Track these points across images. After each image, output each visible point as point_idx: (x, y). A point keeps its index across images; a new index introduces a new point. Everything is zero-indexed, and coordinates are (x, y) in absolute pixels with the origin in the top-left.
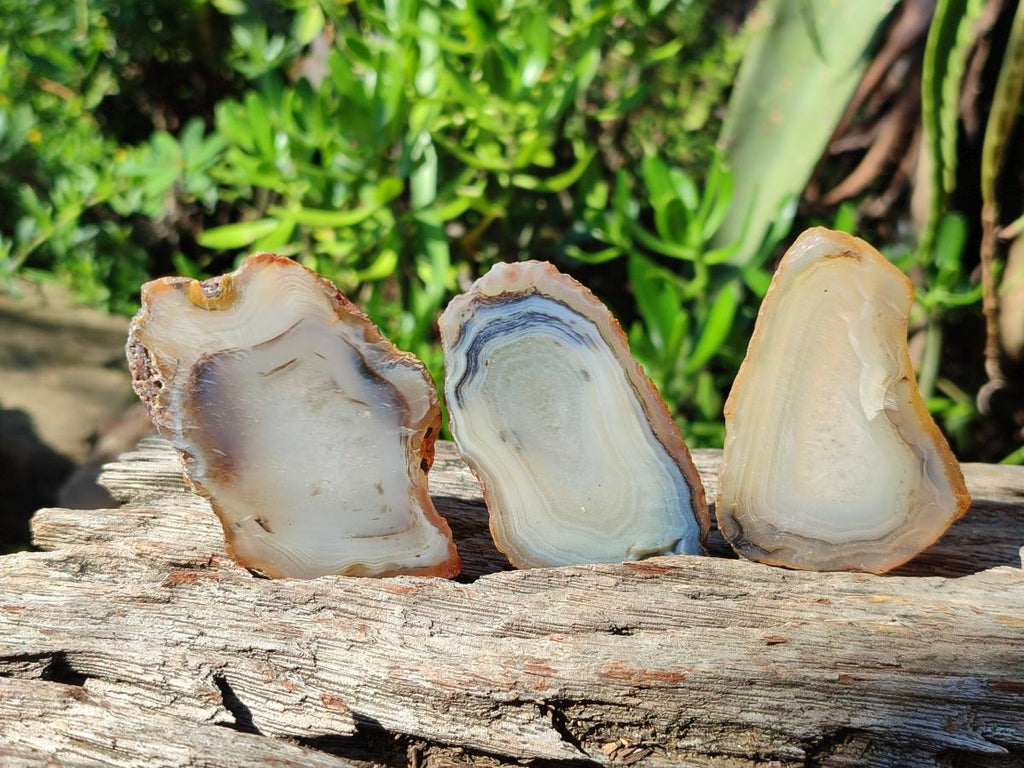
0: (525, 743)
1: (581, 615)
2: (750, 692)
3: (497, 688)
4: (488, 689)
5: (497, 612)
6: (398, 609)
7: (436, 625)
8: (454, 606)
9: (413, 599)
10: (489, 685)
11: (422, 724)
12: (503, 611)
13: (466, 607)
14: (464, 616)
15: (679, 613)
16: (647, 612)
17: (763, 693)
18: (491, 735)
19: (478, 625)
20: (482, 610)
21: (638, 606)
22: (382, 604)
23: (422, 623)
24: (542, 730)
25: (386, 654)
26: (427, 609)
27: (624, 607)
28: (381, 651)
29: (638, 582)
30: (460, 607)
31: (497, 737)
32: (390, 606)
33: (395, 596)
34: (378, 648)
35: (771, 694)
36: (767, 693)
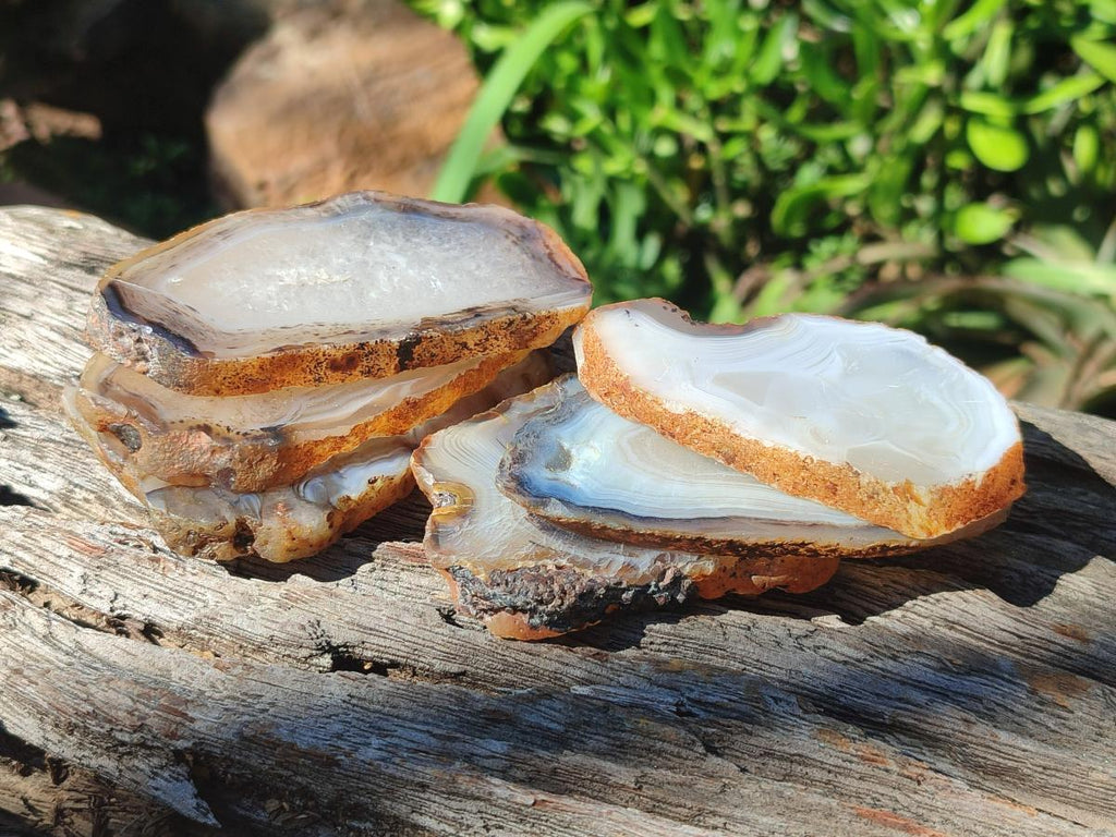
0: (157, 789)
1: (284, 625)
2: (422, 795)
3: (119, 727)
4: (108, 726)
5: (193, 597)
6: (79, 571)
7: (120, 599)
8: (145, 579)
9: (97, 563)
10: (110, 722)
11: (47, 739)
12: (200, 596)
13: (158, 584)
14: (154, 594)
15: (414, 639)
16: (374, 630)
17: (437, 799)
18: (120, 771)
19: (167, 609)
20: (176, 591)
21: (365, 621)
22: (61, 562)
23: (102, 595)
24: (177, 780)
25: (22, 645)
26: (112, 577)
27: (347, 619)
28: (17, 641)
29: (403, 569)
30: (150, 581)
31: (128, 775)
32: (71, 566)
33: (77, 555)
34: (15, 636)
35: (446, 803)
36: (443, 801)
